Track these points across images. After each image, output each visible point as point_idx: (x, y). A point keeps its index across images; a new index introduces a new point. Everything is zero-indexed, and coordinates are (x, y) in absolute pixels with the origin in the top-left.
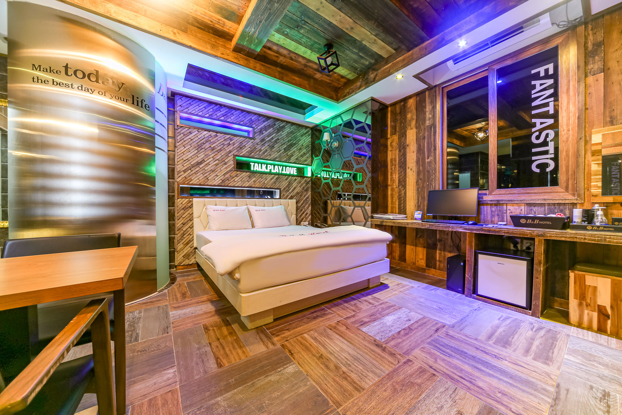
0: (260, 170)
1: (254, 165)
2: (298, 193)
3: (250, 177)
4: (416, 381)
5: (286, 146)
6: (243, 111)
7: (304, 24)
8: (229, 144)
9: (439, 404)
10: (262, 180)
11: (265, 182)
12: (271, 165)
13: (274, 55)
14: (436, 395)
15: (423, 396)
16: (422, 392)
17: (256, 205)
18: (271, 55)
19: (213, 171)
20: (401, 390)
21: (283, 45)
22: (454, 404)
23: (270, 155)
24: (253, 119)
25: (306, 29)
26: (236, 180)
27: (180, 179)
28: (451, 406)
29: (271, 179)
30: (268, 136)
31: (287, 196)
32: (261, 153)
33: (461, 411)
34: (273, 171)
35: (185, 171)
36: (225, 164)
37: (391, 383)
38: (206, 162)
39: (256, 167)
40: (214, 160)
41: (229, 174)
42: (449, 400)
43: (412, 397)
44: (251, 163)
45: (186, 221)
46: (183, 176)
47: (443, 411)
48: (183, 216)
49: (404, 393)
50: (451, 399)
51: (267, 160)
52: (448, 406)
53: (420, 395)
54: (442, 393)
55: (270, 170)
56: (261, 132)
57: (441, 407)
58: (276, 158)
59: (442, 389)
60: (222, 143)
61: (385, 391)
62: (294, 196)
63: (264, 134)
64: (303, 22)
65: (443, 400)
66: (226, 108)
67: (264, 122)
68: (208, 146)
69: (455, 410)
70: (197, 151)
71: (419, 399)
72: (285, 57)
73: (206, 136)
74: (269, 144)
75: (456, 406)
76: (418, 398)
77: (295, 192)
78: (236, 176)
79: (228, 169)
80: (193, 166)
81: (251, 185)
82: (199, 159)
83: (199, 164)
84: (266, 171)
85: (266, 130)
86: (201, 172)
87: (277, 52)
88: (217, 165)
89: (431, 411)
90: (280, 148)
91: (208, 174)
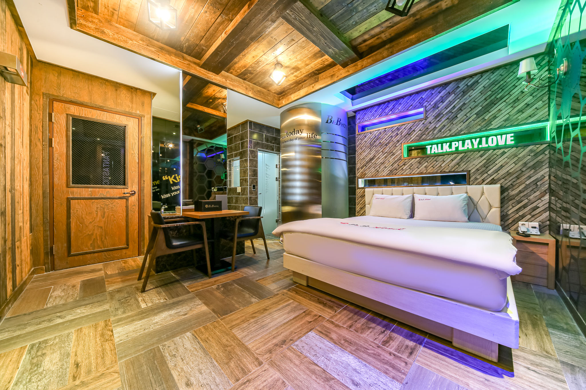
0: (440, 151)
1: (431, 148)
2: (508, 174)
3: (420, 163)
4: (233, 363)
5: (481, 108)
6: (410, 95)
7: (353, 5)
8: (397, 134)
9: (205, 372)
10: (437, 163)
11: (442, 166)
12: (458, 141)
13: (375, 41)
14: (213, 373)
15: (216, 363)
16: (219, 364)
17: (426, 194)
18: (372, 42)
19: (382, 163)
20: (226, 350)
21: (367, 30)
22: (200, 385)
23: (450, 130)
24: (423, 97)
25: (359, 4)
26: (404, 169)
27: (359, 174)
28: (199, 381)
29: (452, 160)
30: (446, 108)
31: (483, 181)
32: (435, 132)
33: (192, 387)
34: (461, 148)
35: (362, 168)
36: (393, 155)
37: (234, 345)
38: (377, 158)
39: (433, 150)
40: (383, 154)
41: (397, 164)
42: (205, 382)
43: (217, 355)
44: (427, 147)
45: (362, 206)
46: (361, 172)
47: (197, 372)
48: (361, 203)
49: (222, 352)
50: (205, 384)
51: (445, 137)
52: (200, 379)
53: (216, 361)
54: (215, 379)
55: (457, 148)
56: (435, 106)
57: (201, 373)
58: (461, 131)
59: (218, 380)
60: (390, 136)
61: (227, 340)
62: (499, 180)
63: (439, 108)
64: (349, 5)
65: (207, 377)
66: (393, 102)
67: (440, 92)
68: (378, 143)
69: (195, 383)
70: (370, 150)
71: (213, 359)
72: (383, 32)
73: (376, 135)
74: (447, 117)
75: (197, 385)
76: (215, 359)
77: (502, 172)
78: (404, 165)
79: (396, 159)
80: (367, 163)
81: (421, 172)
82: (371, 156)
83: (371, 159)
84: (449, 150)
85: (443, 102)
86: (373, 166)
87: (373, 37)
88: (386, 157)
89: (200, 364)
90: (468, 115)
91: (378, 167)
